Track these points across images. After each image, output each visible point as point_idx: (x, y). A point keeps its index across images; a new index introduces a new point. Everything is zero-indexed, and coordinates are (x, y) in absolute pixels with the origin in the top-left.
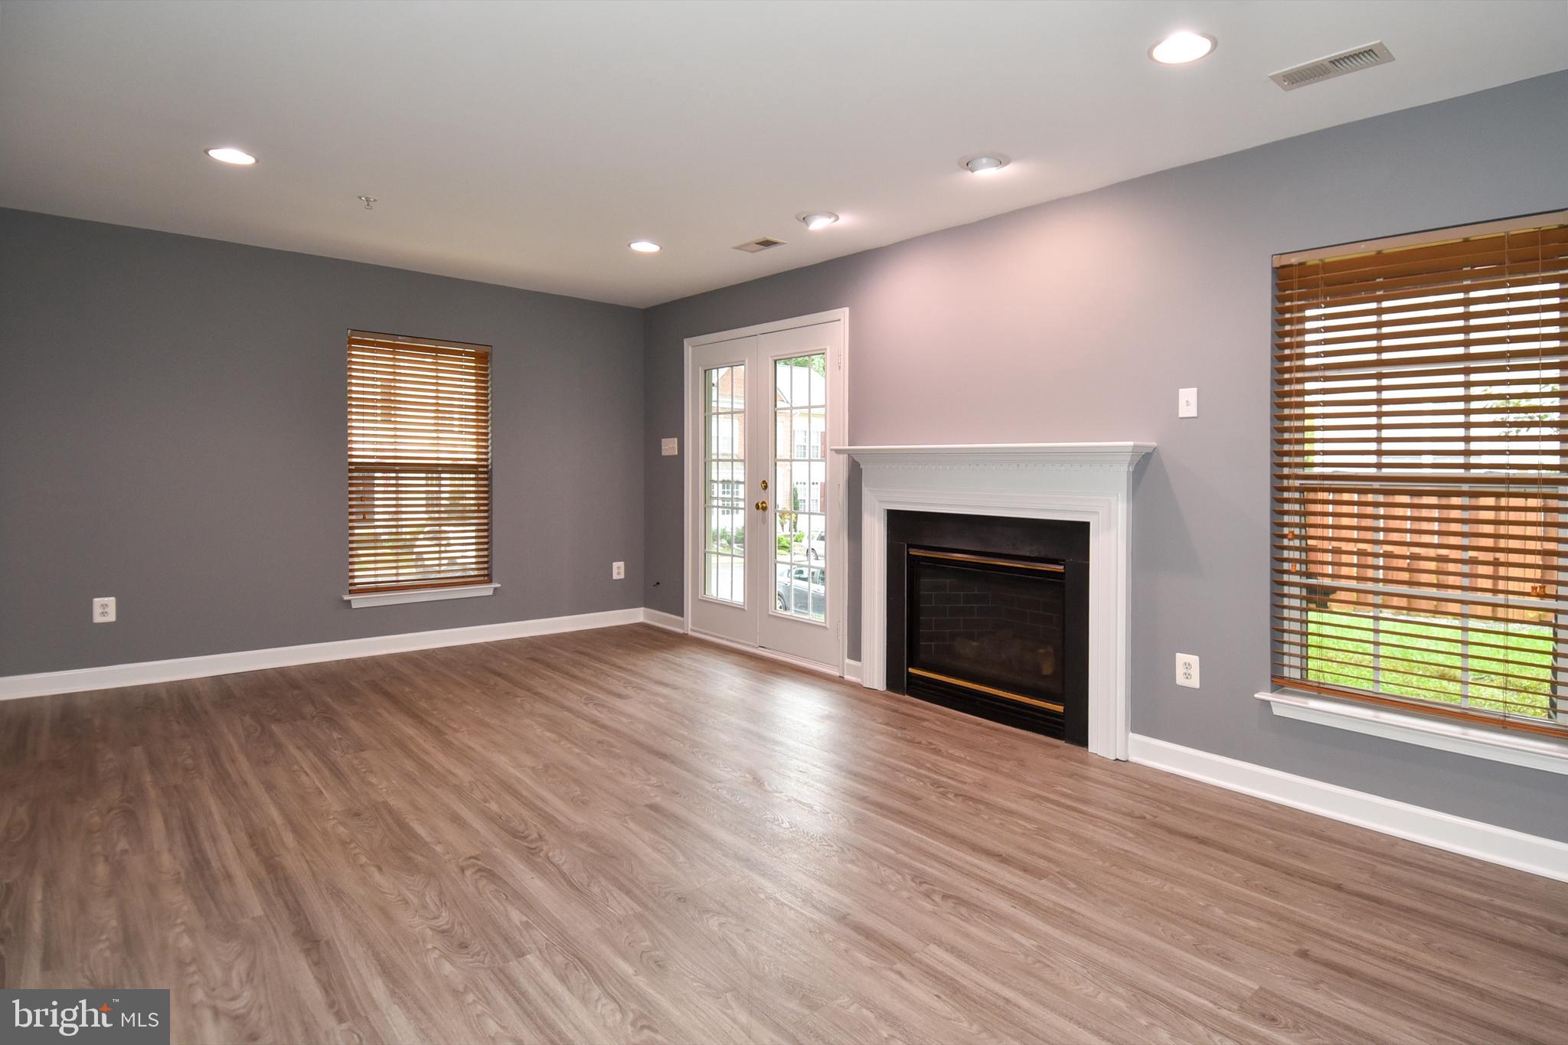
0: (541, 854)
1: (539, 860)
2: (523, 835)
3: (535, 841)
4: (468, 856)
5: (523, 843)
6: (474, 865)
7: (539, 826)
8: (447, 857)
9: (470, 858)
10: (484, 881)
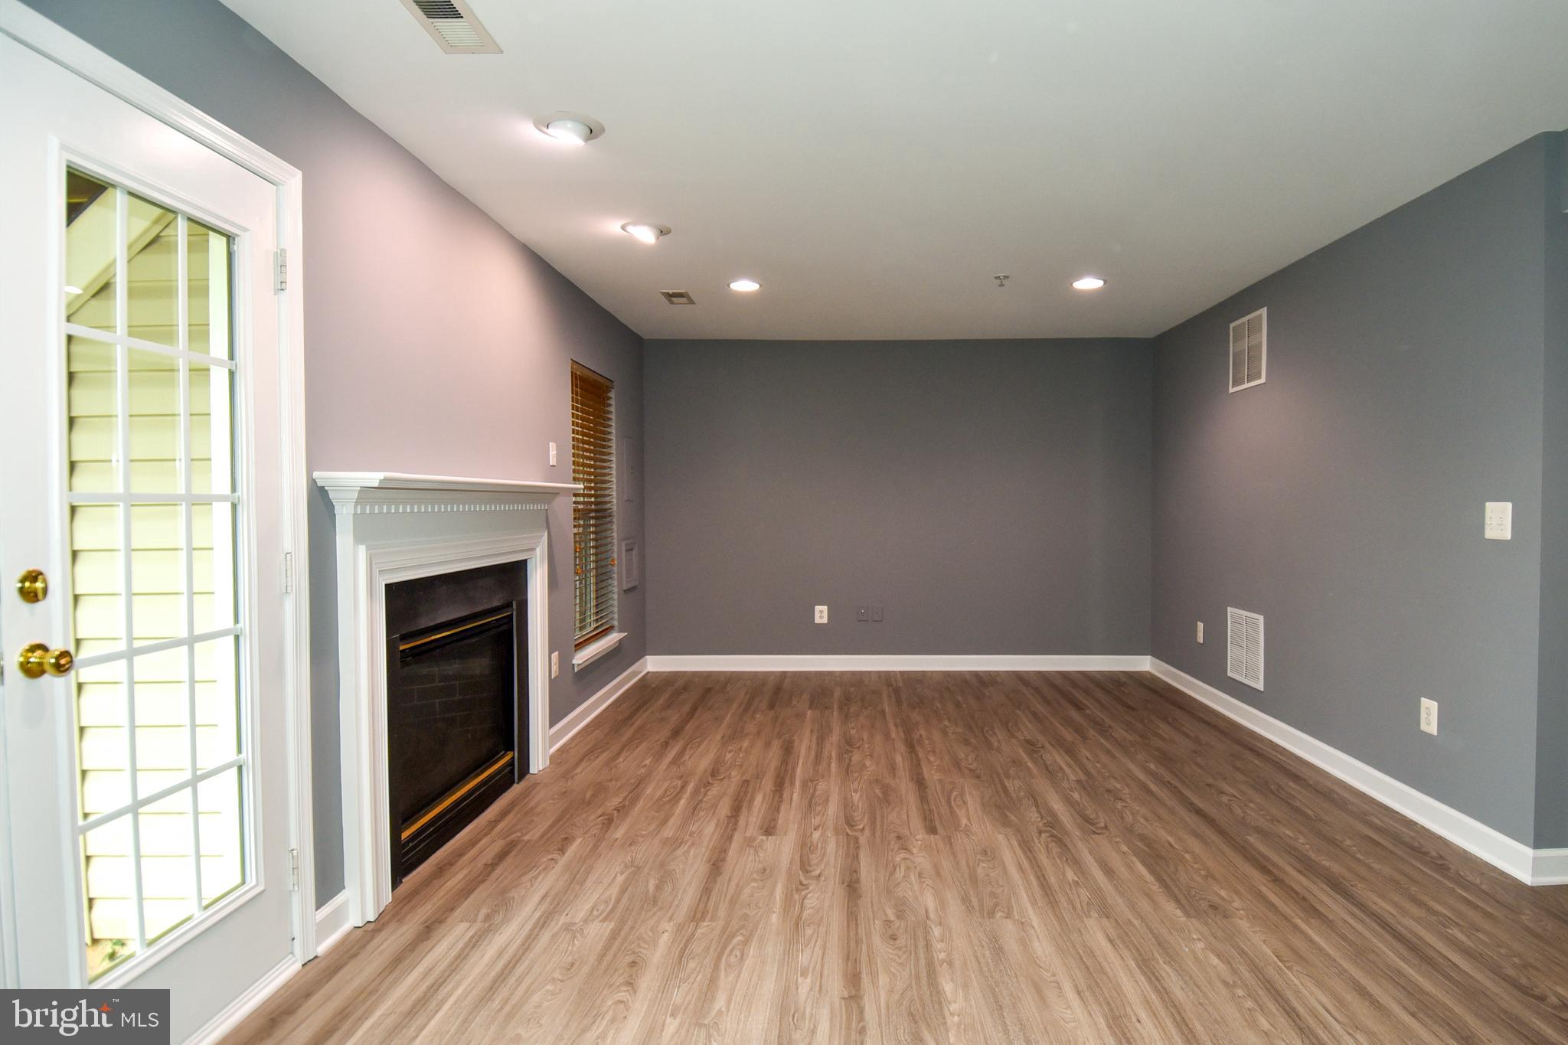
0: (1045, 821)
1: (1049, 818)
2: (1053, 838)
3: (1045, 832)
4: (1101, 836)
5: (1055, 833)
6: (1097, 828)
7: (1037, 842)
8: (1118, 839)
9: (1099, 834)
10: (1092, 817)
